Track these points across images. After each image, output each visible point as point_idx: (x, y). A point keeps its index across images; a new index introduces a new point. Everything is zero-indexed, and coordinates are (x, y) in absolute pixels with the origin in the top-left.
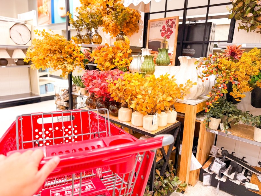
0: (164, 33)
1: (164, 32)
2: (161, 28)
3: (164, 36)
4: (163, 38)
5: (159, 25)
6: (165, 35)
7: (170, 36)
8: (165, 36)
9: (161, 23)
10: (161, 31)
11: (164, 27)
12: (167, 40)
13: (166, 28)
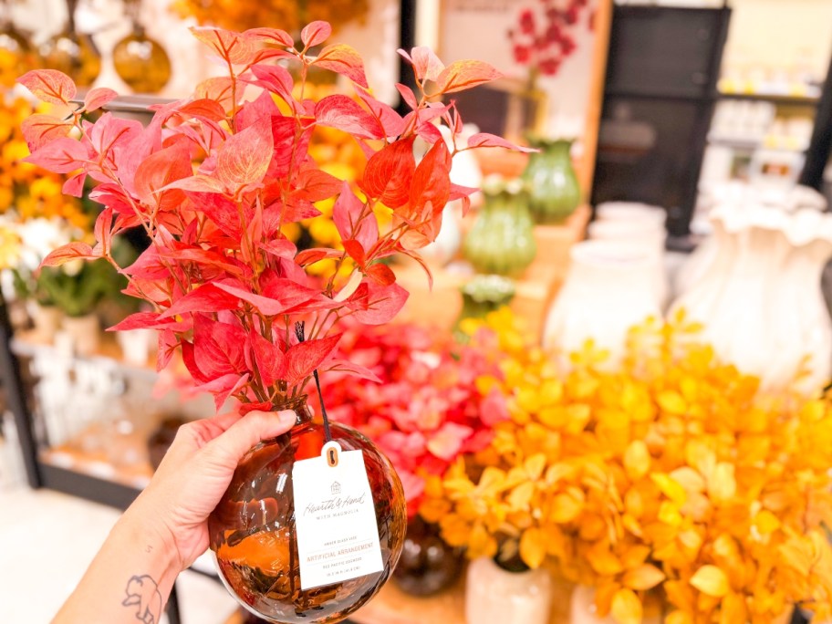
0: (526, 50)
1: (525, 40)
2: (512, 20)
3: (526, 59)
4: (520, 72)
6: (535, 57)
7: (558, 63)
8: (533, 62)
10: (511, 34)
11: (527, 20)
12: (544, 82)
13: (541, 23)
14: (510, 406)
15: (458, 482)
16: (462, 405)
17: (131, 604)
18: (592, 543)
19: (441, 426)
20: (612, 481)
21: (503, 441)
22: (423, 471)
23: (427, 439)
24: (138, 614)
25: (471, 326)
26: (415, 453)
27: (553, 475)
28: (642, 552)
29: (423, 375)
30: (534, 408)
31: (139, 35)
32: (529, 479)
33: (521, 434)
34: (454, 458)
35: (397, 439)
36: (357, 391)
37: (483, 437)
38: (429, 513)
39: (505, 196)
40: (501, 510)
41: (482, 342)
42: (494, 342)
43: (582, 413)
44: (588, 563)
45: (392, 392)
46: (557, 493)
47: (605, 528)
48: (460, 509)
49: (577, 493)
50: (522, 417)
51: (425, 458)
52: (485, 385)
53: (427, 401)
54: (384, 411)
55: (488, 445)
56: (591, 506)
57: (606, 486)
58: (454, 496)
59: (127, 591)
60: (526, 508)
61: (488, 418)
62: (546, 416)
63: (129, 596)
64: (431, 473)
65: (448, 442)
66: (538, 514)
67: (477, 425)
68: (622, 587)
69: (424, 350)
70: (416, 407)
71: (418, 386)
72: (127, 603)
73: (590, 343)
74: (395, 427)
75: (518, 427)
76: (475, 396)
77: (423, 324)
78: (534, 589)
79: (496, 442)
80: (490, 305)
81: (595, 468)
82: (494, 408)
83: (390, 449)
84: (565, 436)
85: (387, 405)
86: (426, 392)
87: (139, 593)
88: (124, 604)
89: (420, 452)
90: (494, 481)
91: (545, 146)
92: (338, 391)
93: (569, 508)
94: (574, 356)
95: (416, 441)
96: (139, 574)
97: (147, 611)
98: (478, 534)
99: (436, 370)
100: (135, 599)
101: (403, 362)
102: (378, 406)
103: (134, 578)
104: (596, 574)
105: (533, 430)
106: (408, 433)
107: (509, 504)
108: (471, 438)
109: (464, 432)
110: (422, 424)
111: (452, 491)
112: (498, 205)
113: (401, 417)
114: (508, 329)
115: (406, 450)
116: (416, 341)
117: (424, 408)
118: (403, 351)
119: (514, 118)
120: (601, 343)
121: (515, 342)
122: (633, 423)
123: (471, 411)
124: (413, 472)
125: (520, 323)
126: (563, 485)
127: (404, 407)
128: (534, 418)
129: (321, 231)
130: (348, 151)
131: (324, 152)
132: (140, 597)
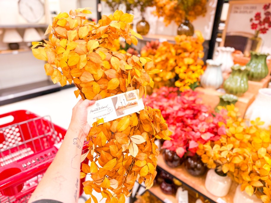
0: (256, 25)
1: (256, 22)
2: (253, 16)
3: (256, 28)
4: (253, 32)
5: (248, 11)
6: (259, 27)
7: (267, 29)
8: (258, 29)
9: (253, 8)
10: (251, 20)
11: (258, 16)
12: (261, 35)
13: (263, 17)
14: (227, 131)
15: (208, 146)
16: (213, 128)
18: (244, 171)
19: (205, 132)
20: (251, 155)
21: (223, 140)
22: (199, 142)
23: (201, 134)
24: (77, 146)
25: (220, 108)
26: (197, 137)
27: (235, 151)
28: (259, 178)
29: (203, 118)
30: (234, 133)
31: (143, 20)
32: (227, 150)
33: (228, 139)
34: (208, 140)
35: (193, 133)
36: (185, 119)
37: (217, 137)
38: (199, 153)
39: (240, 71)
40: (218, 156)
41: (223, 113)
42: (226, 113)
43: (248, 137)
44: (241, 177)
45: (194, 122)
46: (235, 156)
47: (248, 168)
48: (207, 153)
49: (241, 157)
50: (230, 135)
51: (200, 139)
52: (220, 124)
53: (203, 125)
54: (191, 126)
55: (218, 140)
56: (245, 162)
57: (250, 156)
58: (206, 150)
60: (225, 157)
61: (219, 133)
62: (236, 135)
63: (75, 142)
64: (201, 143)
65: (207, 136)
66: (228, 159)
67: (216, 134)
68: (250, 185)
69: (205, 113)
70: (200, 126)
71: (201, 121)
73: (259, 119)
74: (193, 130)
75: (228, 137)
76: (217, 127)
77: (206, 105)
78: (226, 182)
79: (220, 140)
80: (229, 103)
81: (247, 151)
82: (222, 131)
83: (191, 135)
84: (241, 142)
85: (192, 125)
86: (203, 123)
89: (199, 137)
90: (217, 148)
91: (257, 56)
92: (180, 119)
93: (238, 160)
94: (252, 122)
95: (198, 134)
96: (76, 138)
97: (79, 146)
98: (211, 161)
99: (207, 118)
100: (76, 143)
101: (199, 114)
102: (190, 125)
104: (243, 180)
105: (232, 139)
106: (196, 132)
107: (221, 155)
108: (214, 137)
109: (212, 135)
110: (200, 130)
111: (206, 148)
112: (237, 73)
113: (195, 128)
114: (232, 111)
115: (195, 136)
116: (203, 110)
117: (202, 127)
118: (199, 112)
119: (248, 46)
120: (262, 120)
121: (234, 115)
122: (263, 143)
123: (215, 130)
124: (196, 142)
125: (236, 109)
126: (238, 154)
127: (197, 126)
128: (233, 136)
129: (182, 76)
130: (193, 54)
131: (186, 54)
132: (77, 142)
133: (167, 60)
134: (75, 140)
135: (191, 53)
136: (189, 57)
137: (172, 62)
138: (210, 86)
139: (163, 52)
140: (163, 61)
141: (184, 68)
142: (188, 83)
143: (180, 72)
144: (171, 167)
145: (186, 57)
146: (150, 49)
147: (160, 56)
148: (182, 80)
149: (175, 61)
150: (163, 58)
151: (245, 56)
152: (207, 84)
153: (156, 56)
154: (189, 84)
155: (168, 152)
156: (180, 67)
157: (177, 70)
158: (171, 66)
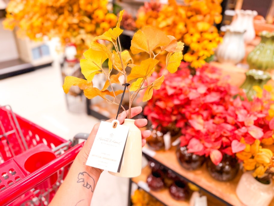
17: (80, 182)
24: (83, 185)
39: (273, 39)
55: (270, 137)
59: (78, 178)
63: (79, 179)
72: (79, 182)
87: (83, 178)
88: (78, 182)
96: (82, 172)
97: (87, 184)
100: (82, 180)
103: (80, 173)
110: (246, 124)
124: (239, 141)
129: (194, 46)
130: (208, 17)
131: (199, 17)
132: (84, 179)
133: (175, 24)
134: (80, 175)
135: (205, 16)
136: (202, 21)
137: (181, 27)
138: (229, 60)
139: (169, 14)
140: (168, 26)
141: (197, 36)
142: (203, 55)
143: (192, 42)
144: (188, 169)
145: (198, 21)
146: (150, 11)
147: (164, 19)
148: (193, 53)
149: (186, 26)
150: (169, 21)
151: (267, 23)
152: (226, 58)
153: (160, 19)
154: (205, 57)
155: (184, 151)
156: (192, 35)
157: (188, 39)
158: (180, 33)
